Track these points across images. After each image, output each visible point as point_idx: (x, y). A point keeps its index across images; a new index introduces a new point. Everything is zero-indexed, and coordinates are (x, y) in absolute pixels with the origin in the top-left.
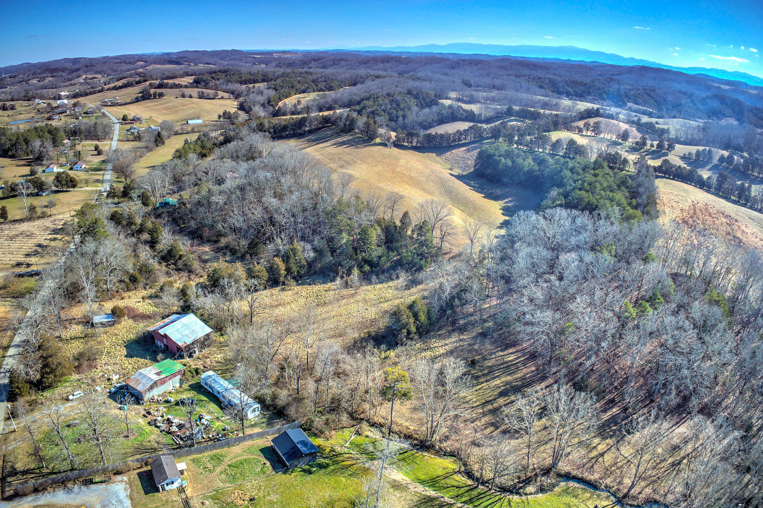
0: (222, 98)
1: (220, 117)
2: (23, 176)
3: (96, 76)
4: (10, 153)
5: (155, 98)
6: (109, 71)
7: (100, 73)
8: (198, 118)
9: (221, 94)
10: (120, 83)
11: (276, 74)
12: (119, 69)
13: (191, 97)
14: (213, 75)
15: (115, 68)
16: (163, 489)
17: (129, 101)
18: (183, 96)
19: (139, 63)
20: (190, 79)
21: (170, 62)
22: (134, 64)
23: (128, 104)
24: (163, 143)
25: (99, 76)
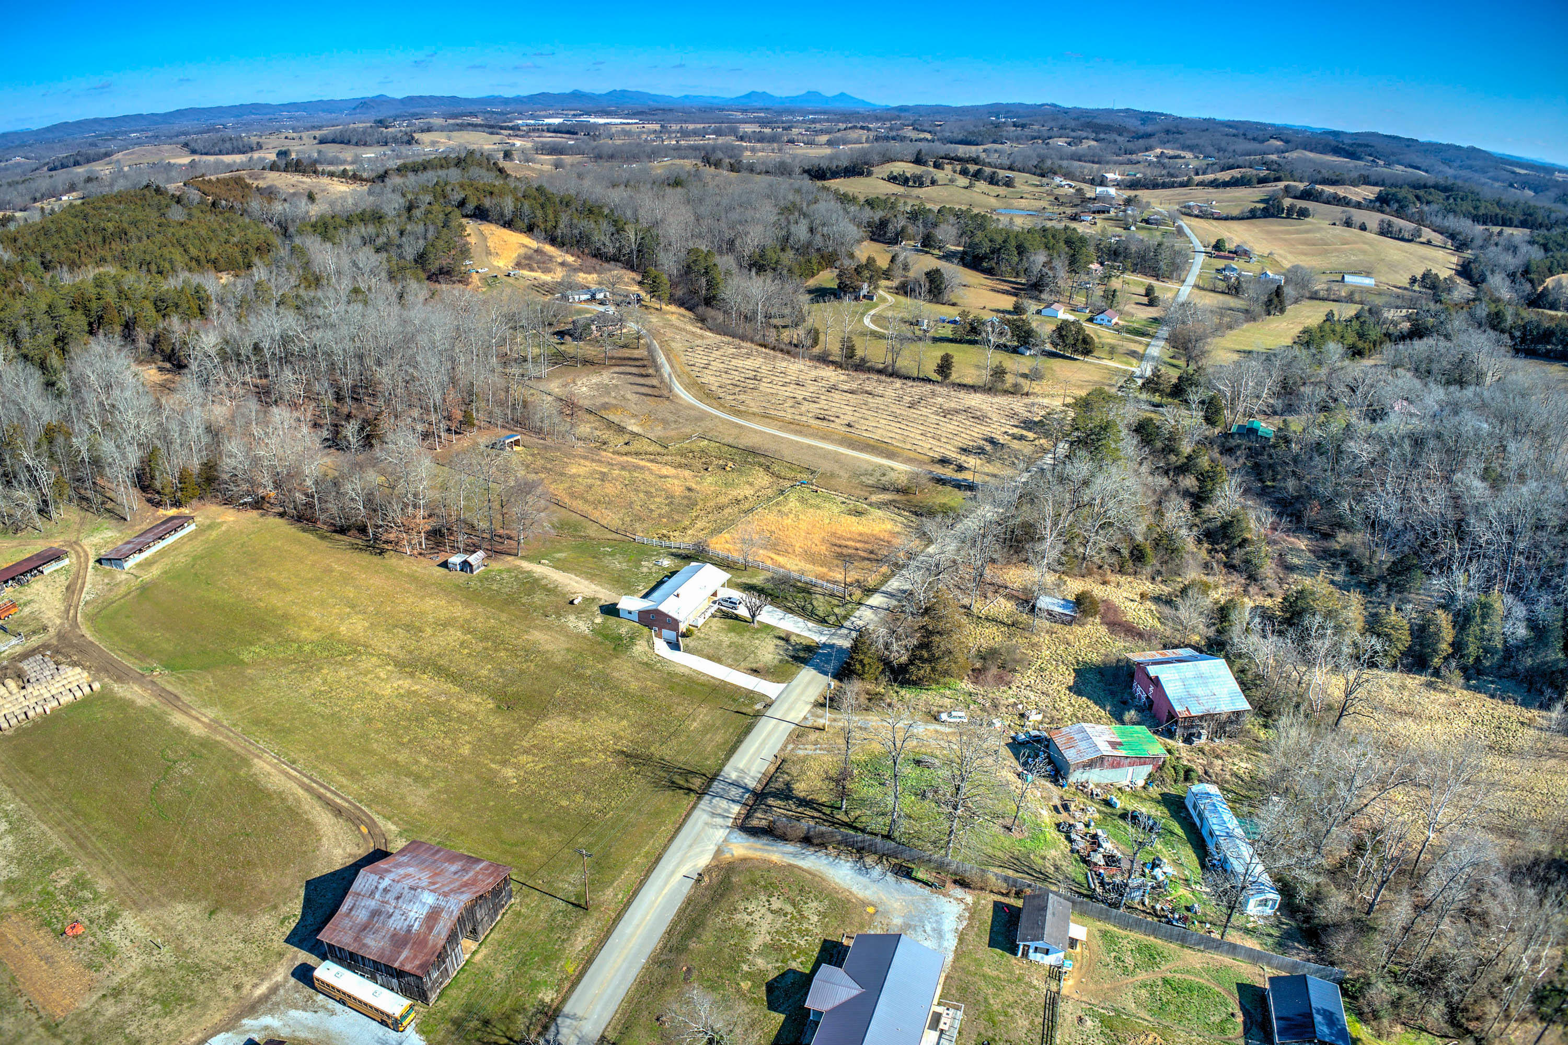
0: (1429, 243)
1: (1414, 280)
2: (998, 311)
3: (1183, 154)
4: (985, 264)
5: (1289, 216)
6: (1210, 149)
7: (1190, 148)
8: (1368, 274)
9: (1427, 233)
10: (1226, 176)
11: (1553, 216)
12: (1231, 148)
13: (1363, 228)
14: (1421, 193)
15: (1223, 144)
16: (1025, 954)
17: (1235, 212)
18: (1348, 224)
19: (1272, 141)
20: (1368, 193)
21: (1337, 151)
22: (1263, 142)
23: (1233, 218)
24: (1282, 311)
25: (1189, 155)
